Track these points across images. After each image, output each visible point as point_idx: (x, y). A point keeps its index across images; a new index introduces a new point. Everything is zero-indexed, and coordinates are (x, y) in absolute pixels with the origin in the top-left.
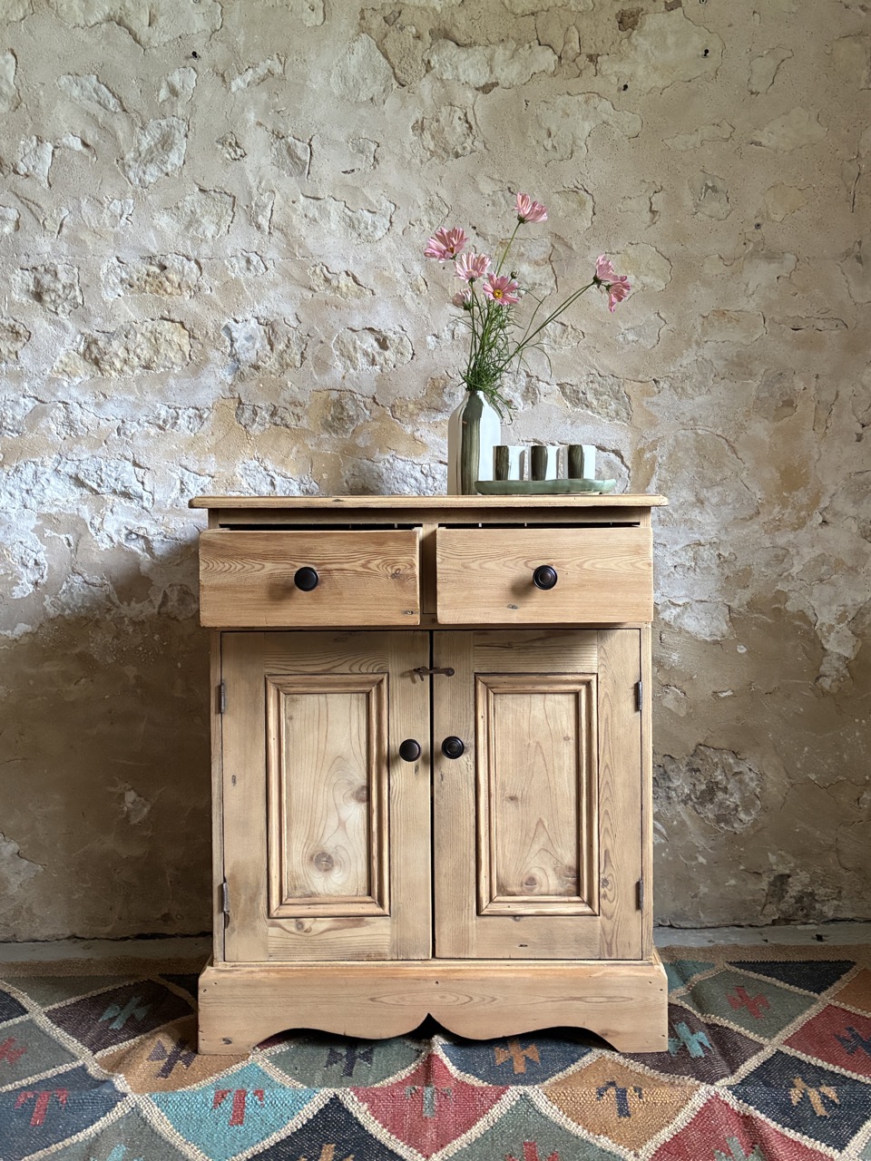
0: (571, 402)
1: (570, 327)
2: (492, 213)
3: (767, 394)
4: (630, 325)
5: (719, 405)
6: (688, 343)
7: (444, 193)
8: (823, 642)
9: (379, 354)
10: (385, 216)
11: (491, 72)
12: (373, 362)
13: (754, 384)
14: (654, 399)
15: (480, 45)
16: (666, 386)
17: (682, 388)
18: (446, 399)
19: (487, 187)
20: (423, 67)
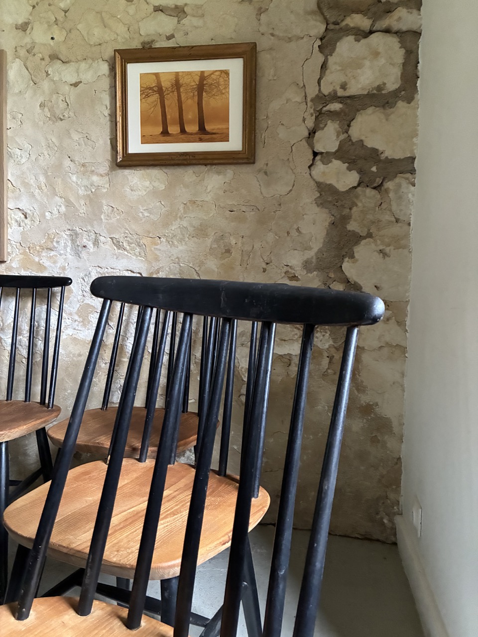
0: (117, 247)
1: (115, 209)
2: (78, 149)
3: (216, 246)
4: (145, 208)
5: (191, 251)
6: (176, 218)
8: (243, 377)
9: (23, 221)
10: (26, 151)
11: (79, 76)
12: (20, 225)
13: (209, 241)
14: (158, 247)
15: (73, 62)
16: (164, 240)
17: (172, 241)
18: (55, 244)
19: (76, 136)
20: (45, 74)
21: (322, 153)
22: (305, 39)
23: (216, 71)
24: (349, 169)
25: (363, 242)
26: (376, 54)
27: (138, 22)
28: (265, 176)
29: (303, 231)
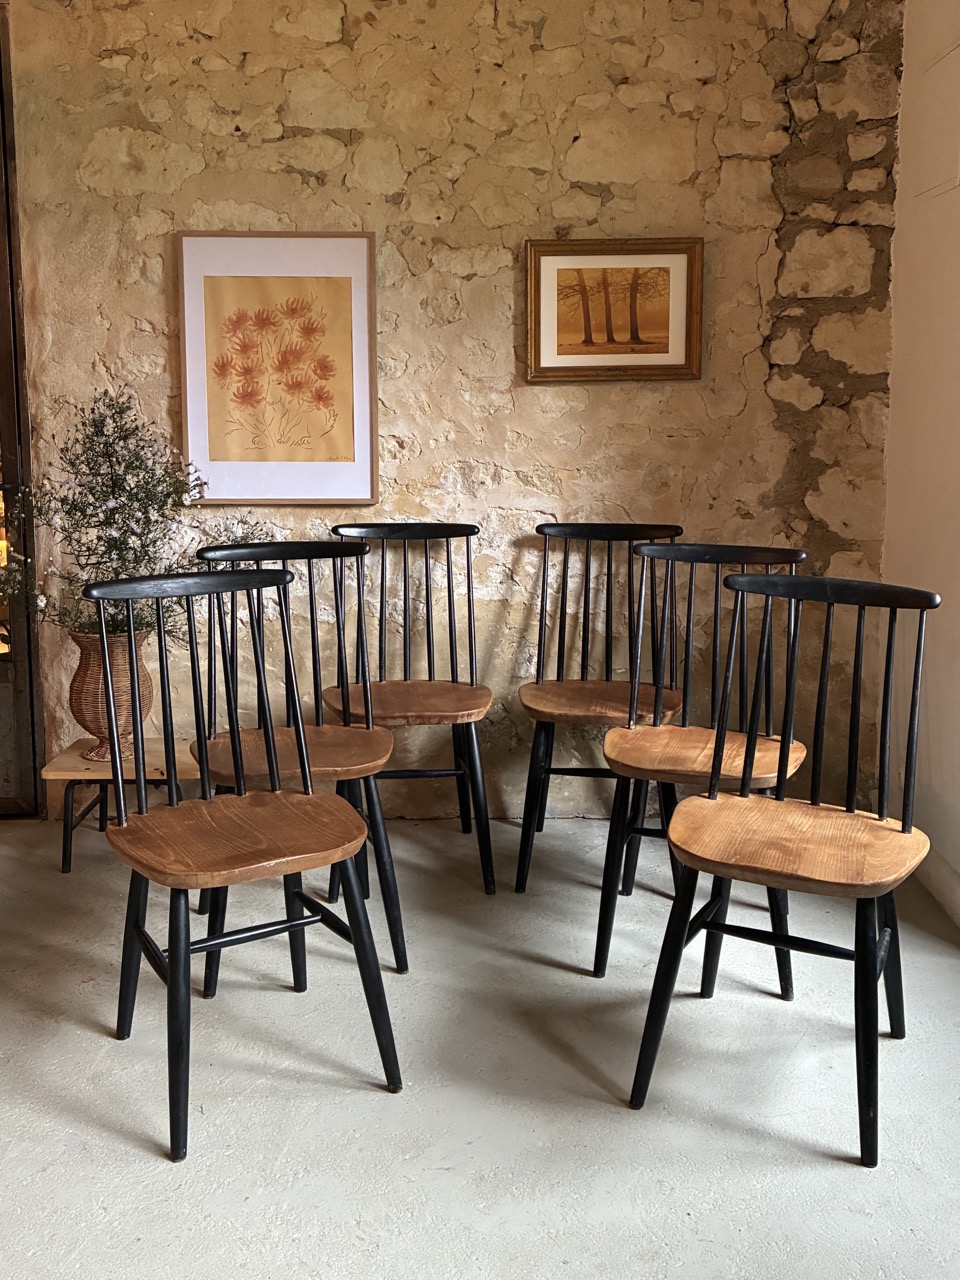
0: (524, 483)
1: (522, 436)
2: (472, 360)
3: (650, 479)
4: (561, 434)
5: (619, 486)
6: (599, 445)
7: (440, 347)
9: (399, 452)
10: (402, 362)
11: (472, 267)
12: (395, 457)
13: (642, 472)
14: (577, 481)
15: (465, 248)
16: (585, 473)
17: (595, 475)
18: (442, 480)
19: (469, 344)
20: (427, 264)
21: (779, 366)
22: (758, 231)
23: (653, 268)
24: (812, 384)
25: (829, 471)
26: (842, 254)
27: (551, 201)
28: (712, 394)
29: (758, 459)
